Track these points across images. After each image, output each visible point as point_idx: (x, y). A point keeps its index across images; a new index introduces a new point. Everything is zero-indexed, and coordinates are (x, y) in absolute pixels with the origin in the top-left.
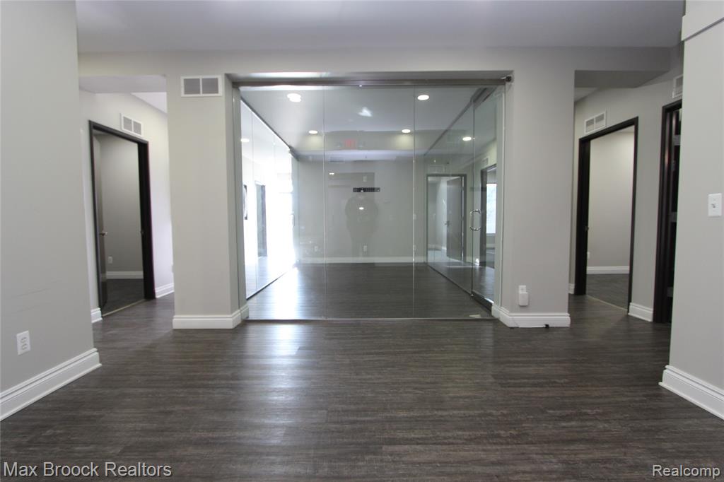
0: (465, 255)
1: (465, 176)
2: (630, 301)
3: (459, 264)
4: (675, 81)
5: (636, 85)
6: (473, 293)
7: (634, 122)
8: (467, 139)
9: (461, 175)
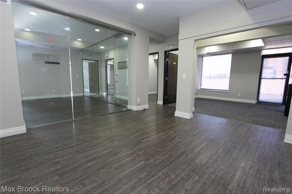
0: (99, 92)
1: (98, 61)
2: (157, 100)
3: (97, 95)
4: (167, 45)
5: (158, 43)
6: (116, 103)
7: (157, 53)
8: (102, 47)
9: (96, 61)
